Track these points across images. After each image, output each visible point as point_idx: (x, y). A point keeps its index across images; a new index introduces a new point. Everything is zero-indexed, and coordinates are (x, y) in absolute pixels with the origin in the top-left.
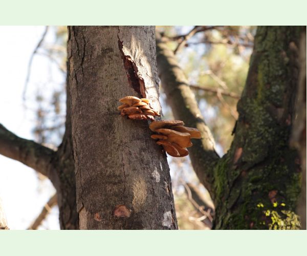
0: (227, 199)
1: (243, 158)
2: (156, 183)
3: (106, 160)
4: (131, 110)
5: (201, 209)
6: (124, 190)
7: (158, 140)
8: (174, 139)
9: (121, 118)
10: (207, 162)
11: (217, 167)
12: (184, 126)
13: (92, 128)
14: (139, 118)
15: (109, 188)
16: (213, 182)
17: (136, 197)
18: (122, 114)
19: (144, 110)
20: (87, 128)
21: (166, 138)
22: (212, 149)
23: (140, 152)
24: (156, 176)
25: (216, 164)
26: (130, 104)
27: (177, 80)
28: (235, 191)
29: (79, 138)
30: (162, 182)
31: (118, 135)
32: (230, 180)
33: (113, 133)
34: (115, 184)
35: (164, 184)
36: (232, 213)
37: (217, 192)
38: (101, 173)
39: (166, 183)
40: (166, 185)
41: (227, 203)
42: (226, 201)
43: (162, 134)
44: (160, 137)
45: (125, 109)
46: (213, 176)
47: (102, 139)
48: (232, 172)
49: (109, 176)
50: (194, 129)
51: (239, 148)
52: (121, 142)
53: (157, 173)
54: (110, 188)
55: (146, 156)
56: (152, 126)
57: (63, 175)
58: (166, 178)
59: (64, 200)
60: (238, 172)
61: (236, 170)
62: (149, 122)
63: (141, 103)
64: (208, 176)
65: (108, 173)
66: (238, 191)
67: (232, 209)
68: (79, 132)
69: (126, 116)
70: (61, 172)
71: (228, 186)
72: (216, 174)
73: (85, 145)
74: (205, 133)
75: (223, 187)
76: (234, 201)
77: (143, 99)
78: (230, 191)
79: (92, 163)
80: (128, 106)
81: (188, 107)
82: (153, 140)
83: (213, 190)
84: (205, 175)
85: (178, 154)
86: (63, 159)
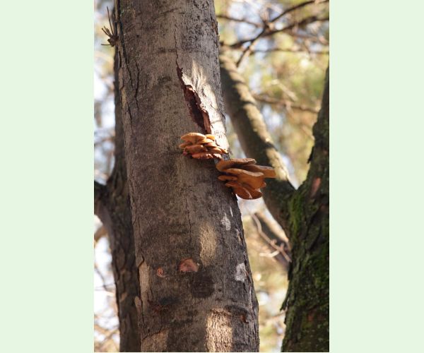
0: (305, 239)
1: (322, 190)
2: (226, 231)
3: (167, 207)
4: (195, 148)
5: (273, 243)
6: (190, 241)
7: (227, 181)
8: (244, 180)
9: (183, 157)
10: (280, 195)
11: (292, 200)
12: (257, 164)
13: (150, 170)
14: (204, 157)
15: (172, 239)
16: (288, 218)
17: (203, 249)
18: (184, 153)
19: (209, 148)
20: (144, 171)
21: (235, 179)
22: (285, 179)
23: (207, 196)
24: (227, 224)
25: (291, 196)
26: (193, 141)
27: (241, 99)
28: (314, 229)
29: (136, 182)
30: (233, 230)
31: (180, 178)
32: (308, 216)
33: (175, 175)
34: (179, 234)
35: (236, 232)
36: (311, 254)
37: (292, 229)
38: (163, 222)
39: (237, 230)
40: (238, 233)
41: (305, 242)
42: (304, 241)
43: (230, 174)
44: (229, 178)
45: (187, 147)
46: (287, 211)
47: (163, 183)
48: (310, 207)
49: (172, 226)
50: (268, 168)
51: (317, 177)
52: (185, 185)
53: (227, 219)
54: (174, 239)
55: (214, 201)
56: (219, 166)
57: (114, 213)
58: (237, 225)
59: (118, 243)
60: (317, 207)
61: (314, 204)
62: (216, 161)
63: (206, 141)
64: (282, 211)
65: (171, 221)
66: (318, 229)
67: (312, 249)
68: (135, 174)
69: (189, 155)
70: (113, 210)
71: (305, 223)
72: (291, 208)
73: (143, 190)
74: (276, 160)
75: (300, 224)
76: (313, 240)
77: (208, 135)
78: (308, 229)
79: (152, 210)
80: (191, 144)
81: (255, 130)
82: (221, 181)
83: (288, 227)
84: (279, 210)
85: (250, 197)
86: (114, 195)
